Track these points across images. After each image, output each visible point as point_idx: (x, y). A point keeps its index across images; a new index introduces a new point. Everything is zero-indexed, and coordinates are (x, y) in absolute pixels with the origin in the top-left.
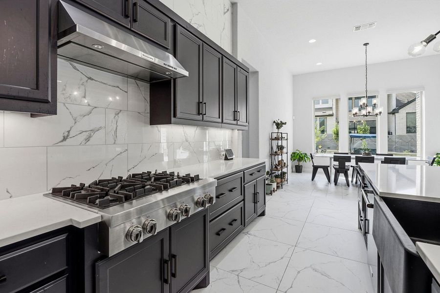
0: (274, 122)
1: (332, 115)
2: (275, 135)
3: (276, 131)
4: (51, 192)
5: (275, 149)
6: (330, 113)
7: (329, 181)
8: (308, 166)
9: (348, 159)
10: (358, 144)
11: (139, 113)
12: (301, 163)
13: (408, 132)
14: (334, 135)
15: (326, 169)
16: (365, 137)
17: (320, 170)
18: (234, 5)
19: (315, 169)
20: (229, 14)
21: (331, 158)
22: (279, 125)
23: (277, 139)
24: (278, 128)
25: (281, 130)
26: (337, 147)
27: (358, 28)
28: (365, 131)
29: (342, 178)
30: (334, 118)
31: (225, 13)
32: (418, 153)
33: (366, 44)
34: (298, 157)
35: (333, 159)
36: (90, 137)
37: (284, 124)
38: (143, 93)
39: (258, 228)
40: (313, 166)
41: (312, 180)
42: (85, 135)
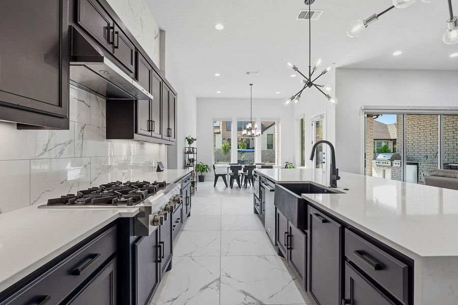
0: (187, 138)
1: (219, 133)
2: (187, 150)
3: (188, 146)
4: (46, 203)
5: (187, 162)
6: (218, 131)
7: (227, 186)
8: (210, 175)
9: (240, 168)
10: (243, 157)
11: (99, 127)
12: (203, 174)
13: (268, 148)
14: (222, 150)
15: (224, 176)
16: (243, 152)
17: (220, 178)
18: (162, 32)
19: (217, 177)
20: (158, 39)
21: (228, 168)
22: (190, 141)
23: (189, 153)
24: (190, 143)
25: (192, 145)
26: (229, 159)
27: (248, 73)
28: (243, 148)
29: (235, 183)
30: (221, 135)
31: (155, 38)
32: (276, 163)
33: (251, 85)
34: (202, 168)
35: (230, 169)
36: (63, 150)
37: (194, 140)
38: (101, 108)
39: (189, 223)
40: (215, 175)
41: (215, 186)
42: (59, 148)
